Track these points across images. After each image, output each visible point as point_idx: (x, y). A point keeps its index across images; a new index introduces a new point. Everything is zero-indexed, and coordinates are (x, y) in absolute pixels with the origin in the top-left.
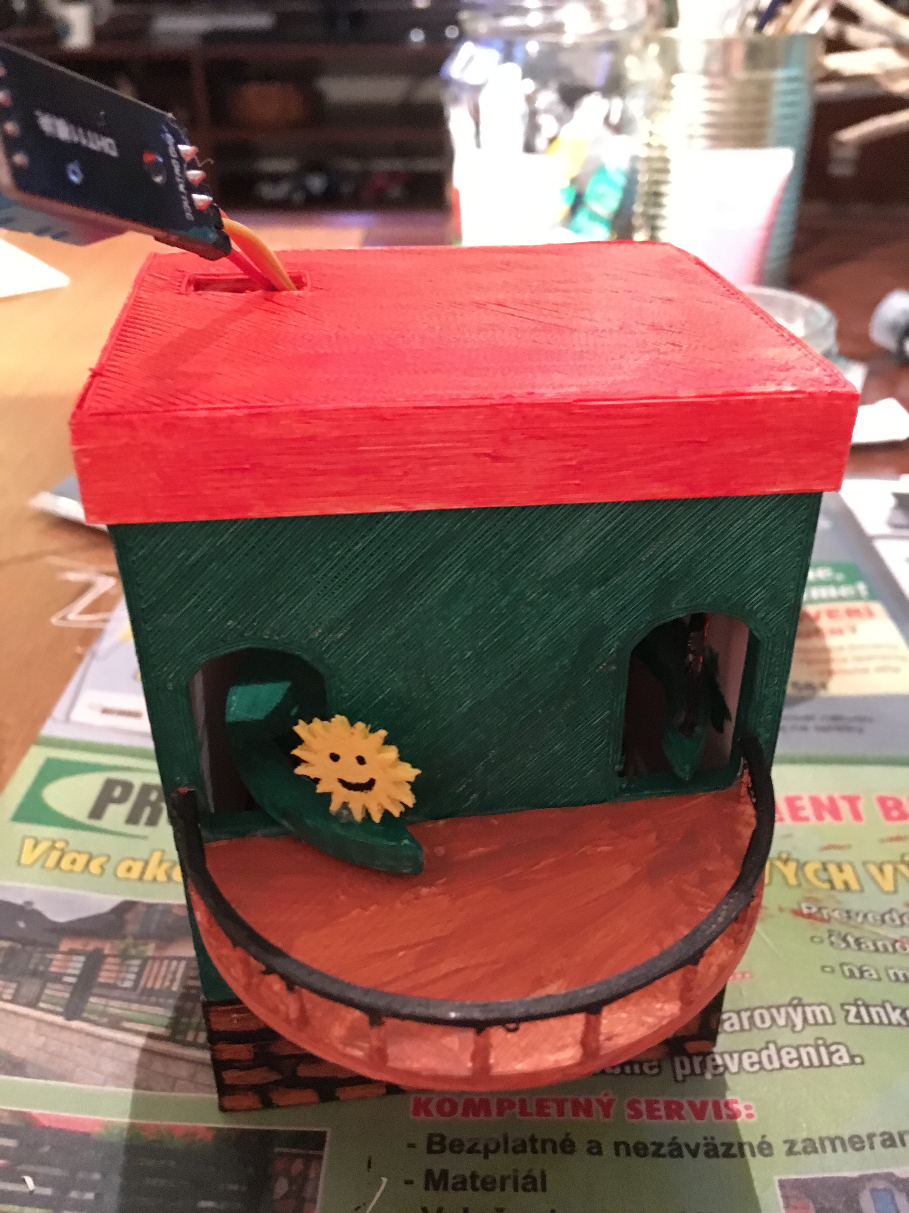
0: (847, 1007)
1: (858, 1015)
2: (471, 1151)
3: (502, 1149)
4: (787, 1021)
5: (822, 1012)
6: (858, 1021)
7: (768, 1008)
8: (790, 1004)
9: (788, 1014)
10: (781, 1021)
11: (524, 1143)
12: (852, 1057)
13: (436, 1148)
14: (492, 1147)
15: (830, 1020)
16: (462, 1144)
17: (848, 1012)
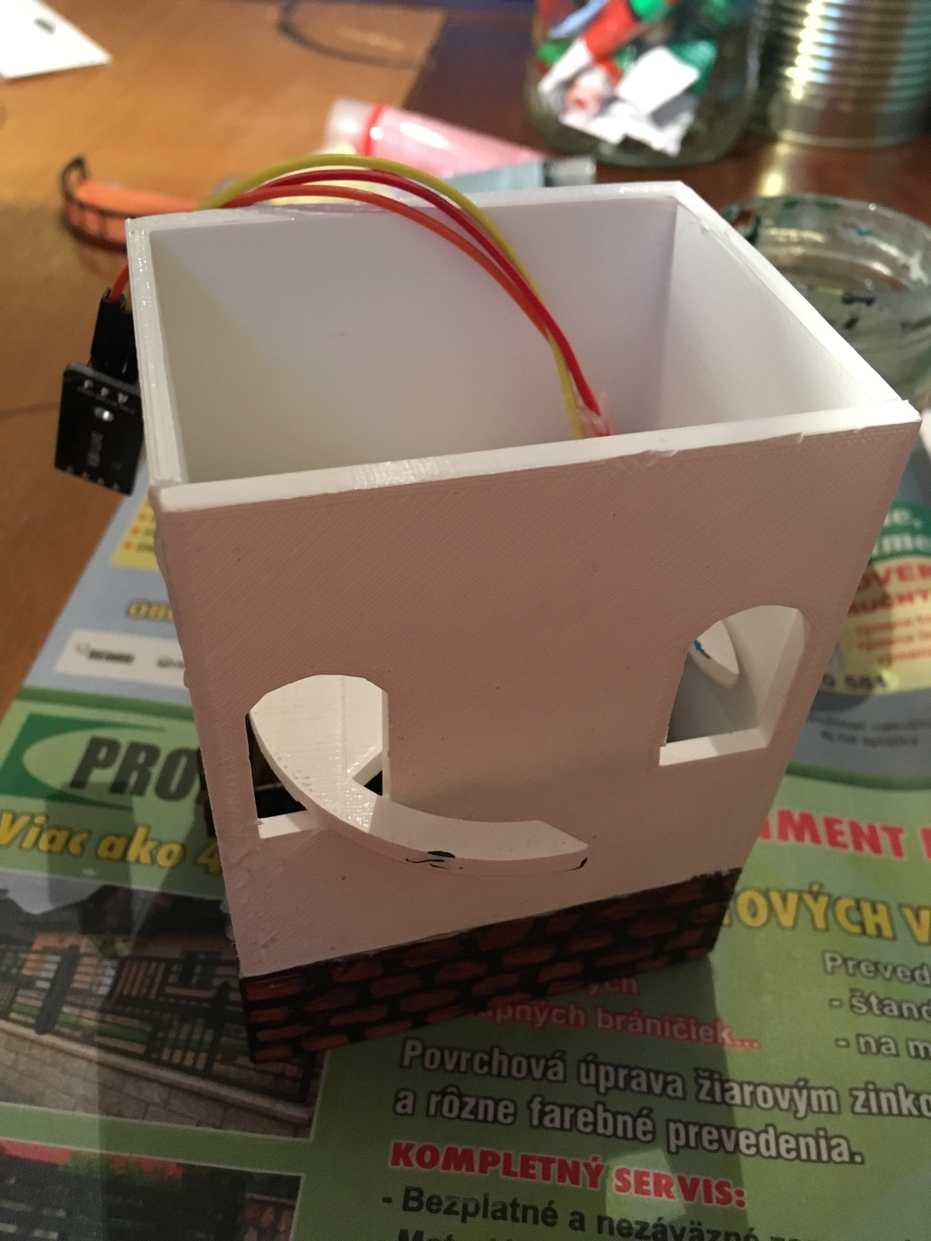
0: (855, 1093)
1: (866, 1104)
2: (449, 1211)
3: (481, 1212)
4: (790, 1105)
5: (829, 1098)
6: (865, 1110)
7: (772, 1087)
8: (796, 1086)
9: (792, 1094)
10: (784, 1104)
11: (504, 1210)
12: (852, 1155)
13: (413, 1204)
14: (471, 1208)
15: (835, 1108)
16: (440, 1203)
17: (856, 1098)
